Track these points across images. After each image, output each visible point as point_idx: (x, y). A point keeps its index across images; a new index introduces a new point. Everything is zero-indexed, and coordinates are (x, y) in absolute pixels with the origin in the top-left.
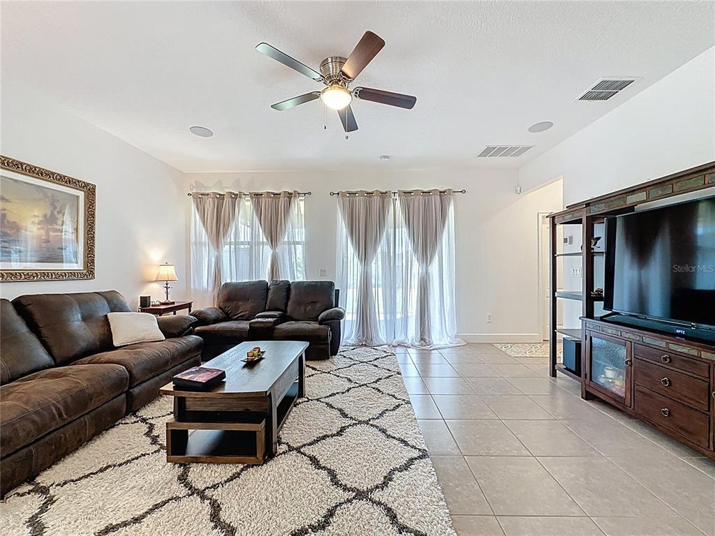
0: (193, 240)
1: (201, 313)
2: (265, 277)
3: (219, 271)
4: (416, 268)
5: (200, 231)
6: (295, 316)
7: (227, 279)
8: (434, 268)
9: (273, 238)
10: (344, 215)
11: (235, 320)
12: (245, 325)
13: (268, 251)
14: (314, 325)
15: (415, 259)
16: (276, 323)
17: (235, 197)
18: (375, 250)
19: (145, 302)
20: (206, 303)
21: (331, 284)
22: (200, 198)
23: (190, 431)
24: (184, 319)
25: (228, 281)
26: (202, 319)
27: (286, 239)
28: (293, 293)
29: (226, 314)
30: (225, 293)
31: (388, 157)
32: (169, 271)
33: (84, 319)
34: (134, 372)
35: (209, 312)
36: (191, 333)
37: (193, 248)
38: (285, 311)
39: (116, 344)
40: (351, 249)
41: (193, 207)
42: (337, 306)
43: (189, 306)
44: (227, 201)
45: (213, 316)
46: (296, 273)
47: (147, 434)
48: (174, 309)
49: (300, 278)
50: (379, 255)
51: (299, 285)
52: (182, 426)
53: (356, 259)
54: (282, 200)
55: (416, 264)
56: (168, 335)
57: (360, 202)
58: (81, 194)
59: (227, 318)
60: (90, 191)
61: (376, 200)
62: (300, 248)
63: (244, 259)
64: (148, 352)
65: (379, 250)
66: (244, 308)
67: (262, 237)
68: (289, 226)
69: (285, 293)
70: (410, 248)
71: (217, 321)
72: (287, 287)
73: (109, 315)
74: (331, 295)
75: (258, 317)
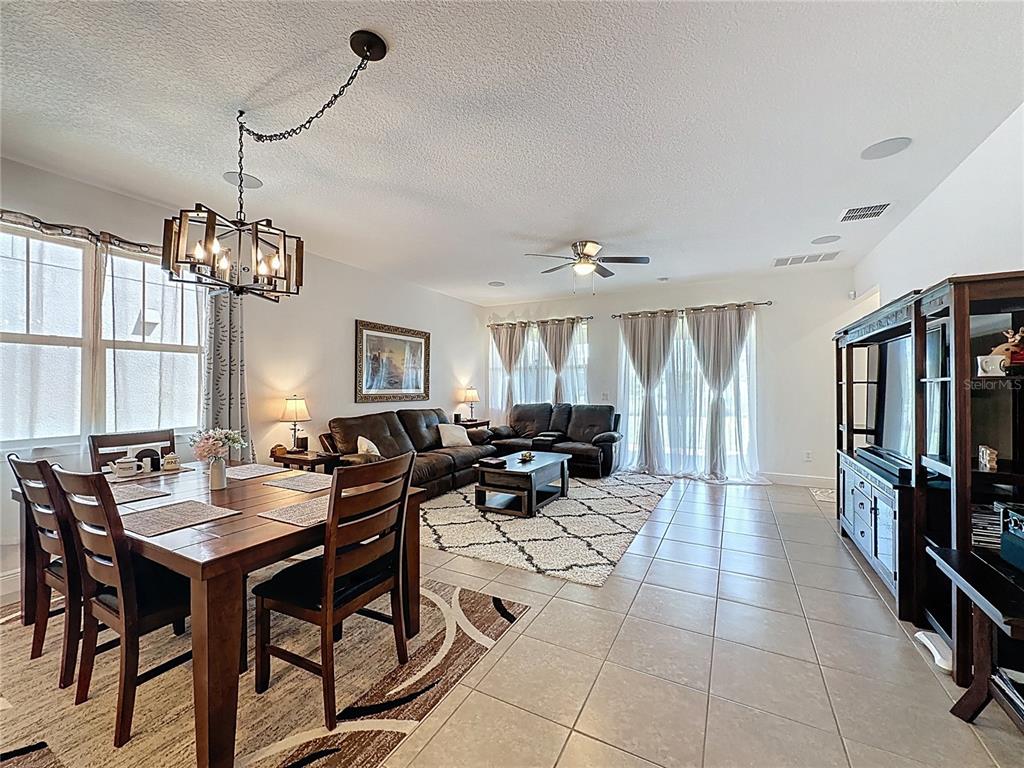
0: (491, 366)
1: (496, 429)
2: (550, 401)
3: (511, 394)
4: (707, 392)
5: (496, 359)
6: (574, 438)
7: (517, 401)
8: (728, 394)
9: (557, 363)
10: (625, 337)
11: (524, 437)
12: (529, 442)
13: (552, 376)
14: (589, 446)
15: (705, 382)
16: (554, 442)
17: (525, 326)
18: (659, 375)
19: (457, 418)
20: (500, 420)
21: (611, 409)
22: (496, 328)
23: (487, 493)
24: (485, 432)
25: (519, 403)
26: (497, 434)
27: (569, 364)
28: (574, 416)
29: (516, 431)
30: (516, 413)
31: (666, 279)
32: (473, 394)
33: (427, 427)
34: (456, 461)
35: (502, 429)
36: (489, 443)
37: (490, 372)
38: (566, 433)
39: (444, 445)
40: (632, 371)
41: (491, 337)
42: (615, 430)
43: (487, 423)
44: (518, 330)
45: (505, 433)
46: (579, 396)
47: (464, 499)
48: (477, 426)
49: (583, 401)
50: (664, 381)
51: (579, 408)
52: (483, 488)
53: (638, 380)
54: (566, 325)
55: (706, 386)
56: (474, 443)
57: (642, 322)
58: (423, 341)
59: (517, 435)
60: (427, 337)
61: (660, 321)
62: (582, 372)
63: (532, 381)
64: (463, 451)
65: (663, 376)
66: (531, 427)
67: (548, 362)
68: (571, 353)
69: (566, 416)
70: (700, 370)
71: (508, 437)
72: (568, 410)
73: (439, 425)
74: (610, 419)
75: (541, 436)
